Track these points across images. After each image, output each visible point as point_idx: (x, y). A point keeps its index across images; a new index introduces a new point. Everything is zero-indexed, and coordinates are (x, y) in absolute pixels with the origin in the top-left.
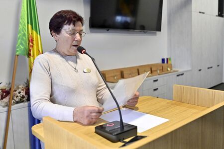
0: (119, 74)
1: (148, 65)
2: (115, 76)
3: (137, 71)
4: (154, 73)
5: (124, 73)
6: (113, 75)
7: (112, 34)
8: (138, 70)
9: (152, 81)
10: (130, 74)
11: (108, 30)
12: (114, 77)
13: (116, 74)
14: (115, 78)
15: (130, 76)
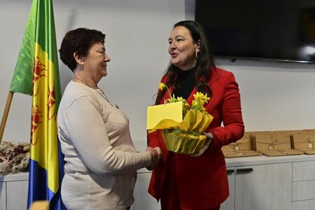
2: (238, 145)
3: (289, 140)
5: (257, 141)
8: (292, 138)
10: (271, 145)
11: (234, 61)
12: (235, 146)
15: (271, 148)
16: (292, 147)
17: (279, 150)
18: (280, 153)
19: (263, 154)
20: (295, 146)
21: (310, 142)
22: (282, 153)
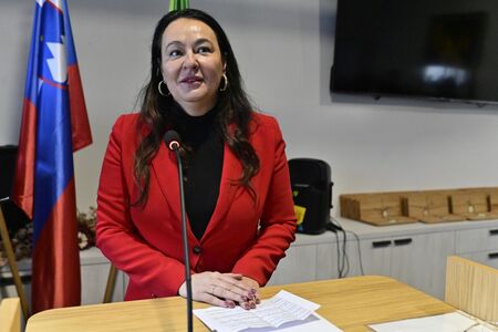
0: (396, 204)
1: (482, 190)
2: (386, 209)
3: (446, 202)
4: (494, 210)
5: (410, 203)
6: (379, 206)
7: (389, 107)
8: (450, 200)
9: (487, 231)
10: (426, 209)
11: (377, 98)
12: (382, 211)
13: (386, 204)
14: (385, 214)
15: (426, 213)
16: (451, 211)
17: (436, 216)
18: (438, 219)
19: (420, 221)
20: (455, 210)
21: (470, 205)
22: (440, 219)
